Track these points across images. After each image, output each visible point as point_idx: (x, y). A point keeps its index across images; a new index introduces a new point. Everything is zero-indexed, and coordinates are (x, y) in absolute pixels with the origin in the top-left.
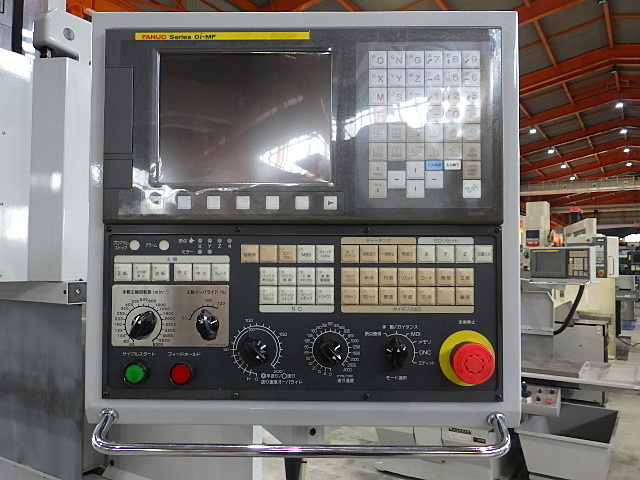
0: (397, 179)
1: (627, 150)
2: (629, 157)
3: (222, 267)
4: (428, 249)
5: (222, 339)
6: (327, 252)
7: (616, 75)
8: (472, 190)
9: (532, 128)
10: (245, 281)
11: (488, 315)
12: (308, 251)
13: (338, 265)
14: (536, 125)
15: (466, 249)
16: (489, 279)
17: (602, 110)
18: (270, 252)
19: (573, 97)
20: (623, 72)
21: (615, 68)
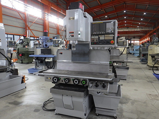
0: (108, 31)
1: (125, 22)
2: (126, 23)
3: (98, 37)
4: (110, 35)
5: (98, 41)
6: (104, 36)
7: (125, 5)
8: (113, 32)
9: (106, 16)
10: (99, 38)
11: (114, 39)
12: (103, 36)
13: (105, 37)
14: (107, 15)
15: (112, 35)
16: (114, 37)
17: (121, 12)
18: (100, 36)
19: (115, 9)
20: (126, 4)
21: (125, 3)
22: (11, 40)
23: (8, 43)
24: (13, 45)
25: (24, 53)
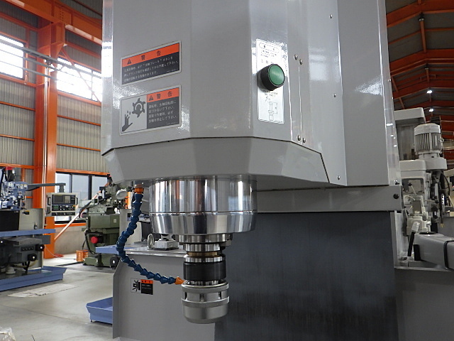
17: (418, 95)
19: (397, 87)
20: (432, 68)
21: (427, 66)
22: (61, 190)
23: (50, 200)
24: (67, 209)
25: (105, 232)
